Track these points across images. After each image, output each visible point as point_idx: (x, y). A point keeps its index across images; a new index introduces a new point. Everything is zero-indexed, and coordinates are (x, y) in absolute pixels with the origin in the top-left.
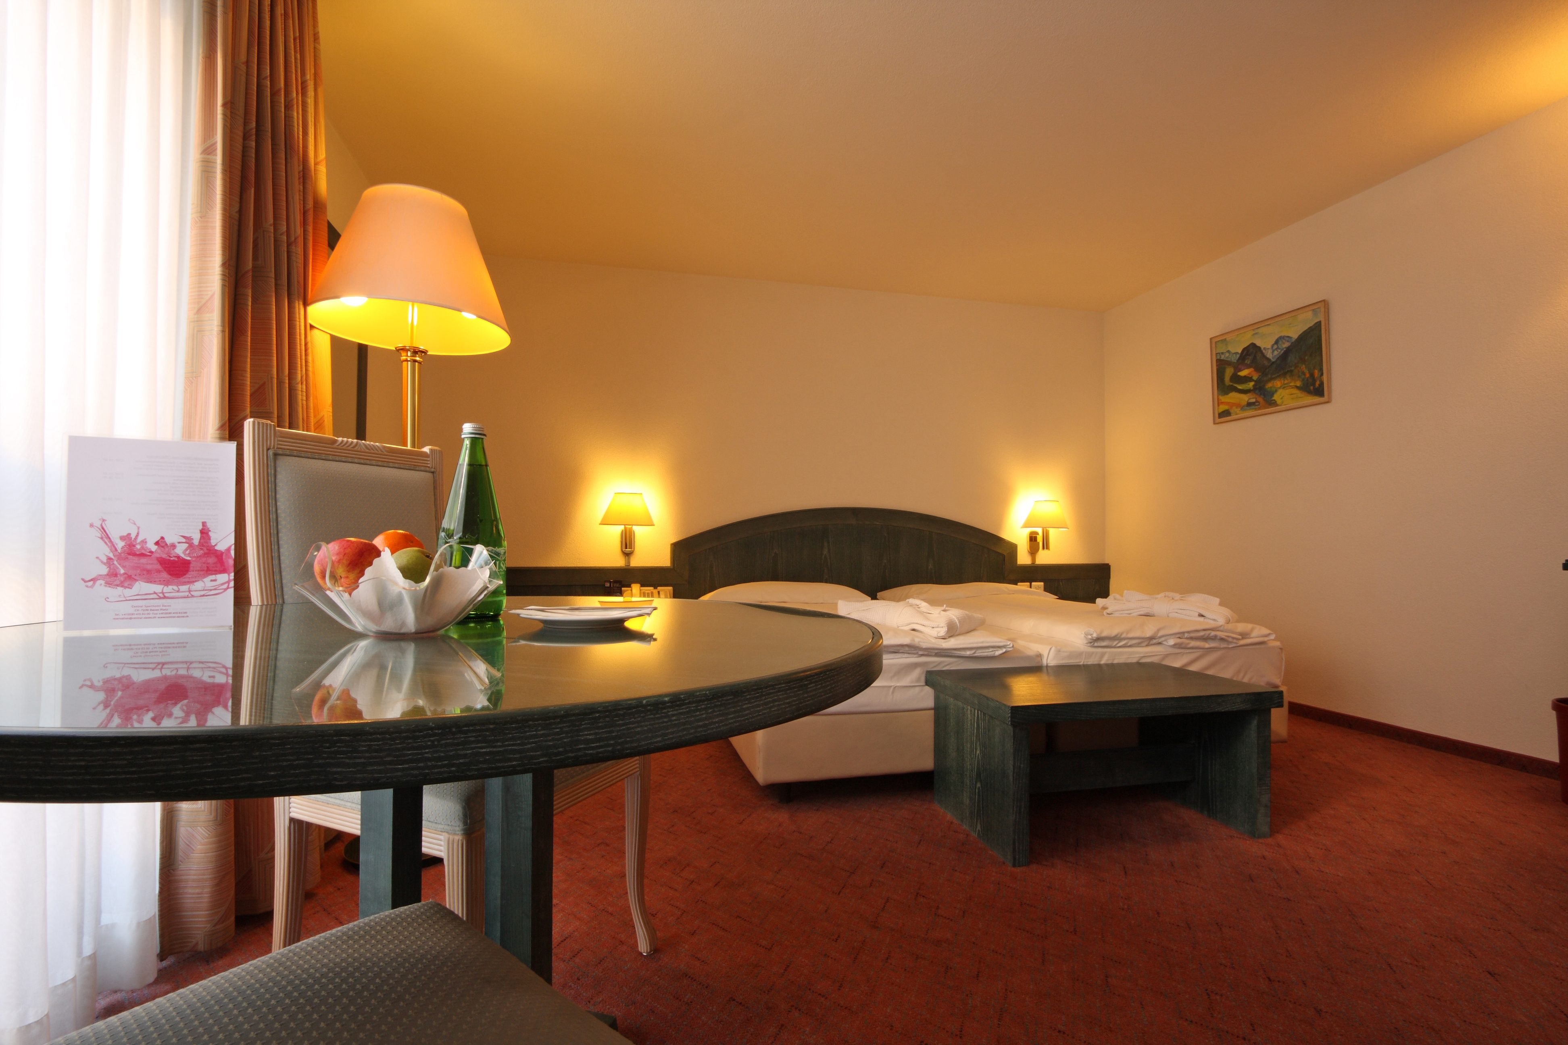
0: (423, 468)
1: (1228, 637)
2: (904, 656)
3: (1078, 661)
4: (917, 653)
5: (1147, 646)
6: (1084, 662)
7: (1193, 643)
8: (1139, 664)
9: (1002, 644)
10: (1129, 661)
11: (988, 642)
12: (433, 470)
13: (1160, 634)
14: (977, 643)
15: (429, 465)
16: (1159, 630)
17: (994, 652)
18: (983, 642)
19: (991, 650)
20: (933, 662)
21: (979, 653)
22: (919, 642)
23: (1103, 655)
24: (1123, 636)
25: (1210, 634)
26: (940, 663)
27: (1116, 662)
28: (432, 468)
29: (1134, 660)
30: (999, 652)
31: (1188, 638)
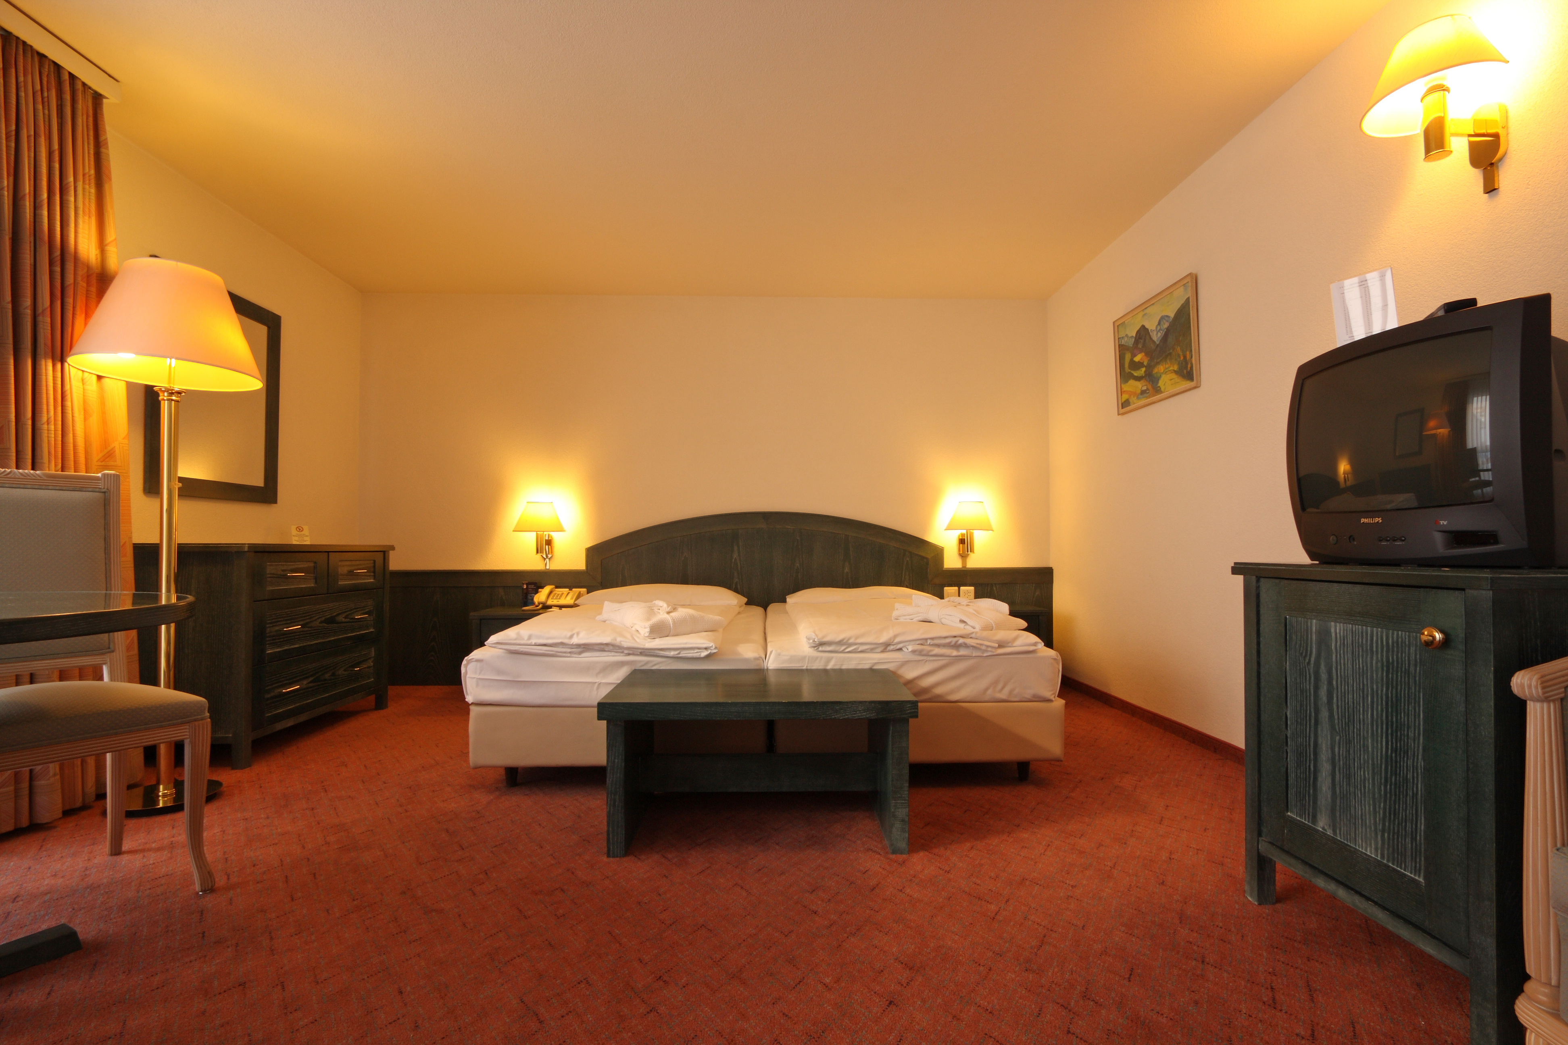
0: (91, 489)
1: (981, 645)
2: (610, 655)
3: (800, 665)
4: (623, 652)
5: (882, 652)
6: (807, 667)
7: (937, 651)
8: (872, 670)
9: (705, 646)
10: (860, 667)
11: (691, 644)
12: (104, 490)
13: (896, 640)
14: (681, 644)
15: (100, 487)
16: (895, 636)
17: (700, 653)
18: (686, 643)
19: (695, 651)
20: (640, 661)
21: (684, 654)
22: (621, 641)
23: (829, 660)
24: (851, 641)
25: (957, 641)
26: (647, 663)
27: (844, 667)
28: (104, 488)
29: (867, 666)
30: (704, 654)
31: (932, 645)
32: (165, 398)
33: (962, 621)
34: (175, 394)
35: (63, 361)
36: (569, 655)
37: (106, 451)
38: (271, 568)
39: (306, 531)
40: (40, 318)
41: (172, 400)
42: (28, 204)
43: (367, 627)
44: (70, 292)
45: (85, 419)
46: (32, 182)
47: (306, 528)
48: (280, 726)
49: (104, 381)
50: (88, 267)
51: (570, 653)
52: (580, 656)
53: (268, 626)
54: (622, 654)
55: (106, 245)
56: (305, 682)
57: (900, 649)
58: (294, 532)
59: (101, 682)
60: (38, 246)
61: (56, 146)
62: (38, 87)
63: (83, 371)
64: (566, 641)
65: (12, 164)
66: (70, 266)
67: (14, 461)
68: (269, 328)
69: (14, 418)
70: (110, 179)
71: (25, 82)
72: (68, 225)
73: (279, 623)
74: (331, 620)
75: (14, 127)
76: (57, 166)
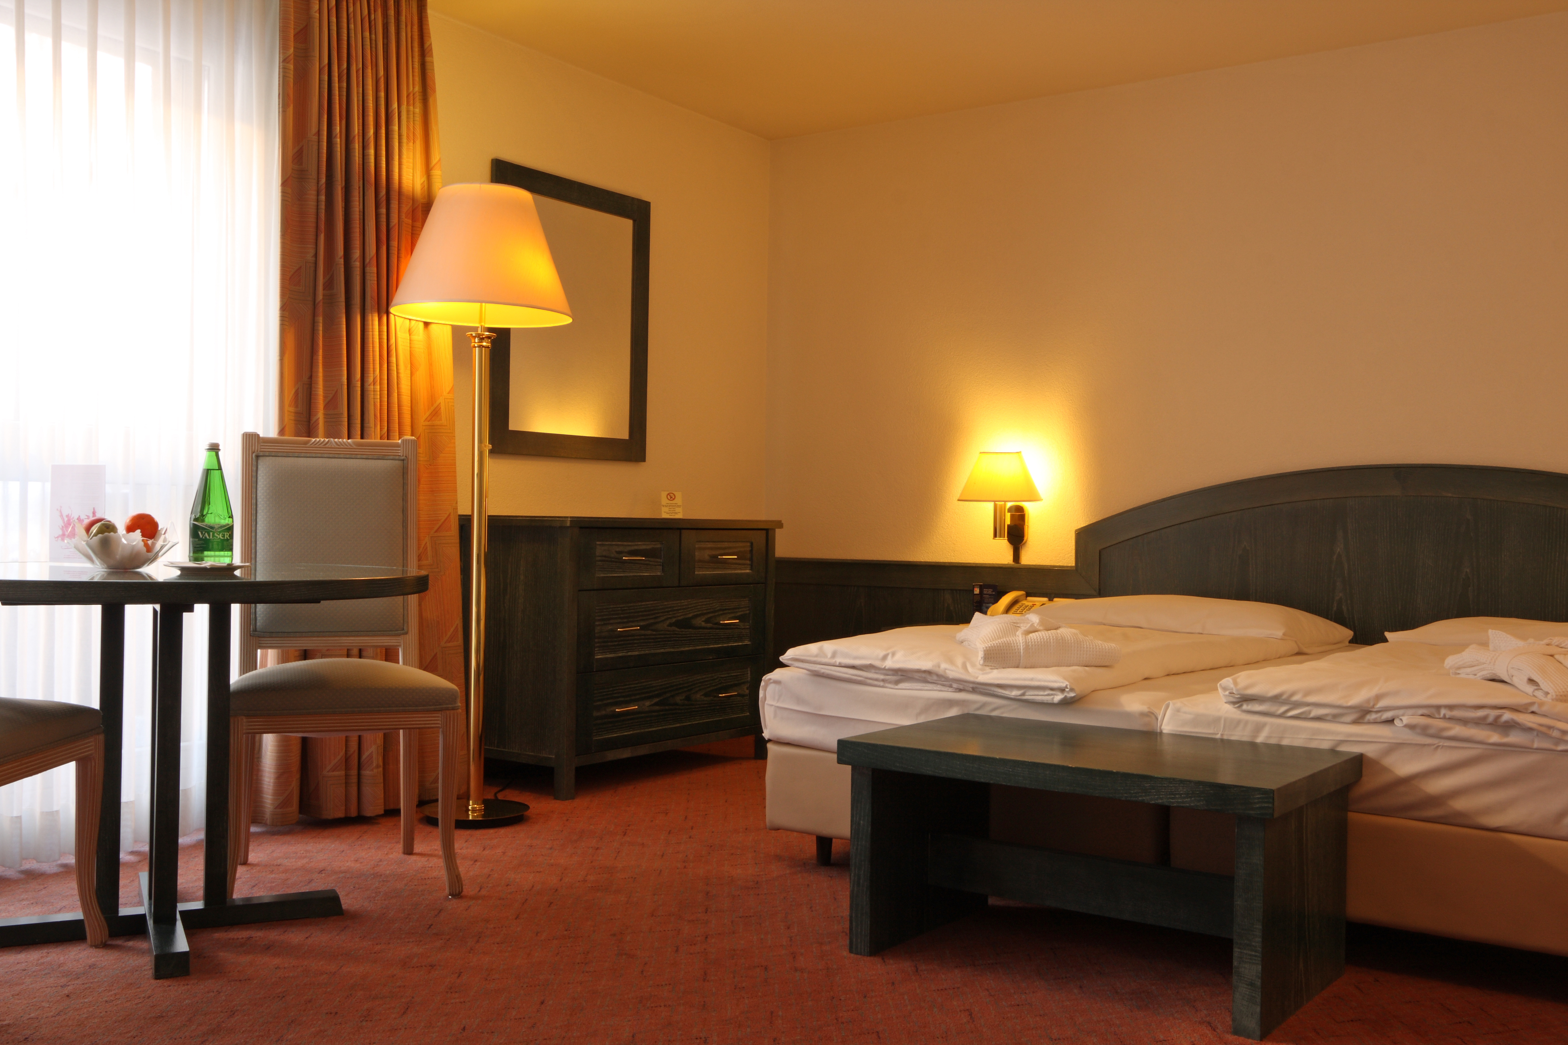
0: (391, 457)
1: (1550, 727)
2: (935, 688)
3: (1211, 731)
4: (951, 686)
5: (1355, 722)
6: (1222, 735)
7: (1458, 730)
9: (1056, 685)
10: (1313, 745)
11: (1039, 681)
12: (402, 458)
13: (1381, 704)
14: (1025, 680)
15: (400, 454)
16: (1378, 697)
17: (1052, 696)
18: (1032, 680)
19: (1046, 693)
20: (974, 702)
21: (1030, 696)
22: (946, 669)
23: (1259, 728)
24: (1296, 698)
26: (984, 705)
27: (1285, 742)
28: (403, 456)
29: (1325, 745)
30: (1058, 697)
31: (1449, 718)
32: (476, 345)
33: (1531, 681)
34: (485, 339)
35: (388, 313)
36: (881, 684)
37: (432, 408)
38: (602, 548)
39: (679, 500)
40: (368, 269)
41: (483, 346)
42: (357, 146)
43: (740, 638)
44: (394, 234)
45: (412, 374)
46: (361, 121)
47: (679, 495)
48: (613, 755)
49: (432, 327)
50: (414, 199)
51: (883, 680)
52: (896, 687)
53: (597, 623)
54: (950, 689)
55: (431, 170)
56: (648, 703)
57: (1391, 721)
58: (664, 501)
59: (397, 664)
60: (365, 191)
61: (381, 73)
62: (366, 12)
63: (410, 320)
64: (877, 663)
65: (344, 106)
66: (394, 205)
67: (346, 427)
68: (634, 221)
69: (346, 381)
70: (434, 91)
71: (354, 11)
72: (393, 159)
73: (611, 621)
74: (685, 624)
75: (345, 66)
76: (382, 94)
